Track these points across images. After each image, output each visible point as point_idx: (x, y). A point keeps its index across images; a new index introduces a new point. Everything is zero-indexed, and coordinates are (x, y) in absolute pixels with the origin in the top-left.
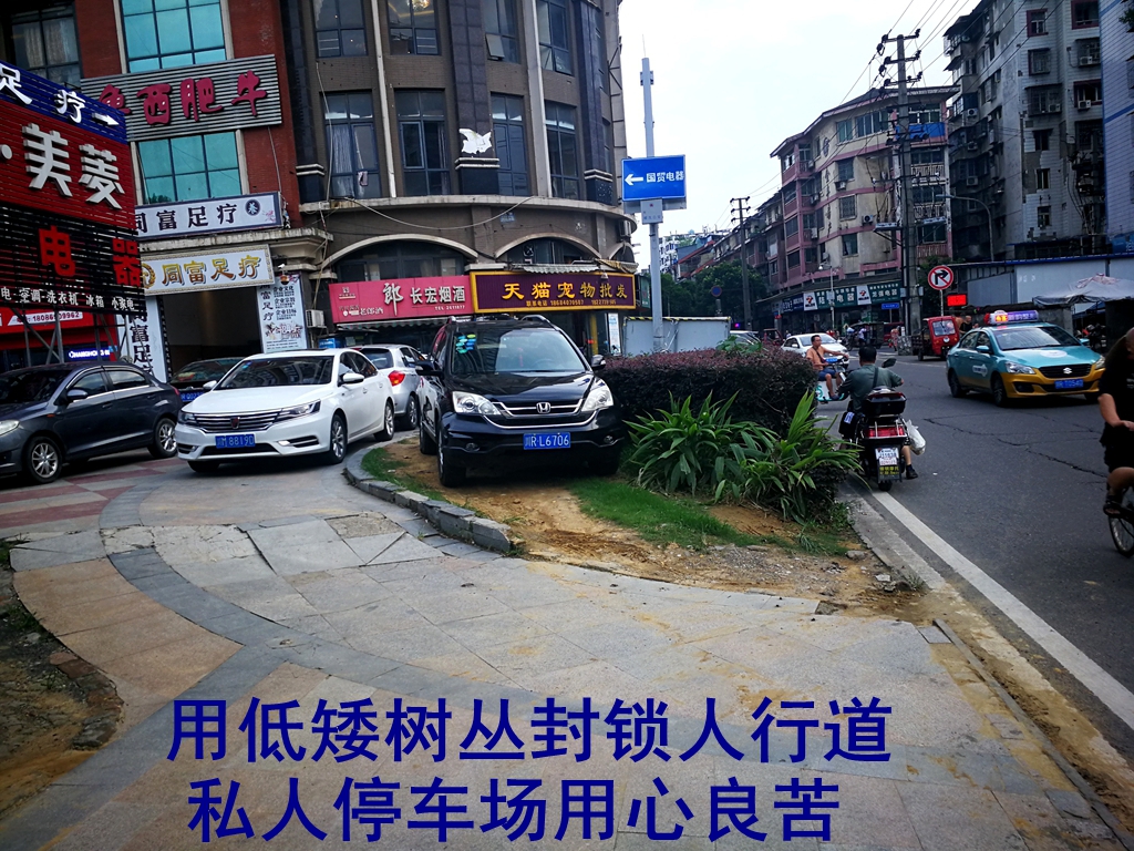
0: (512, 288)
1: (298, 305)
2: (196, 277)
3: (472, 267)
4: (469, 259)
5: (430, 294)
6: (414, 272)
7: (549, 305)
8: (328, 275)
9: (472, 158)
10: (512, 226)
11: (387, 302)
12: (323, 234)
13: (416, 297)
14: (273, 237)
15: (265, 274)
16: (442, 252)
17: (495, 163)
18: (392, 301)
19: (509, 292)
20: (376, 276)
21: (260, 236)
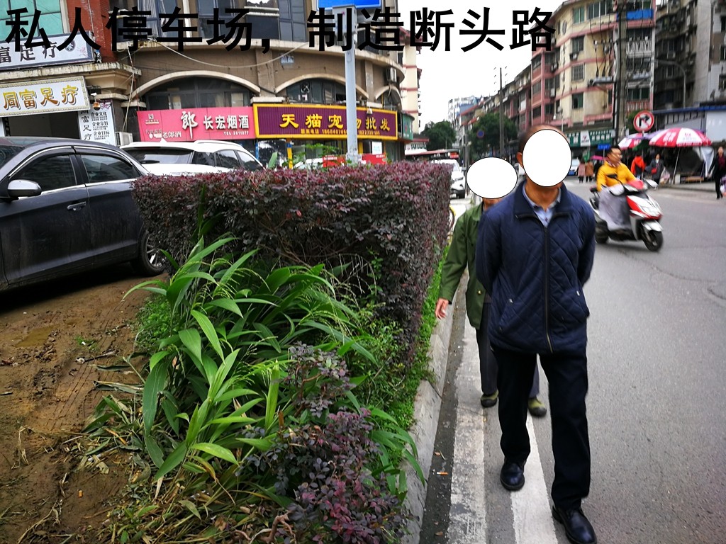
0: (288, 118)
1: (111, 127)
2: (30, 103)
3: (255, 99)
4: (252, 93)
5: (219, 122)
6: (207, 104)
7: (321, 133)
8: (135, 103)
9: (256, 7)
10: (291, 67)
11: (185, 127)
12: (130, 69)
13: (208, 124)
14: (86, 70)
15: (82, 102)
16: (232, 87)
17: (275, 12)
18: (188, 127)
19: (286, 121)
20: (177, 105)
21: (75, 69)
